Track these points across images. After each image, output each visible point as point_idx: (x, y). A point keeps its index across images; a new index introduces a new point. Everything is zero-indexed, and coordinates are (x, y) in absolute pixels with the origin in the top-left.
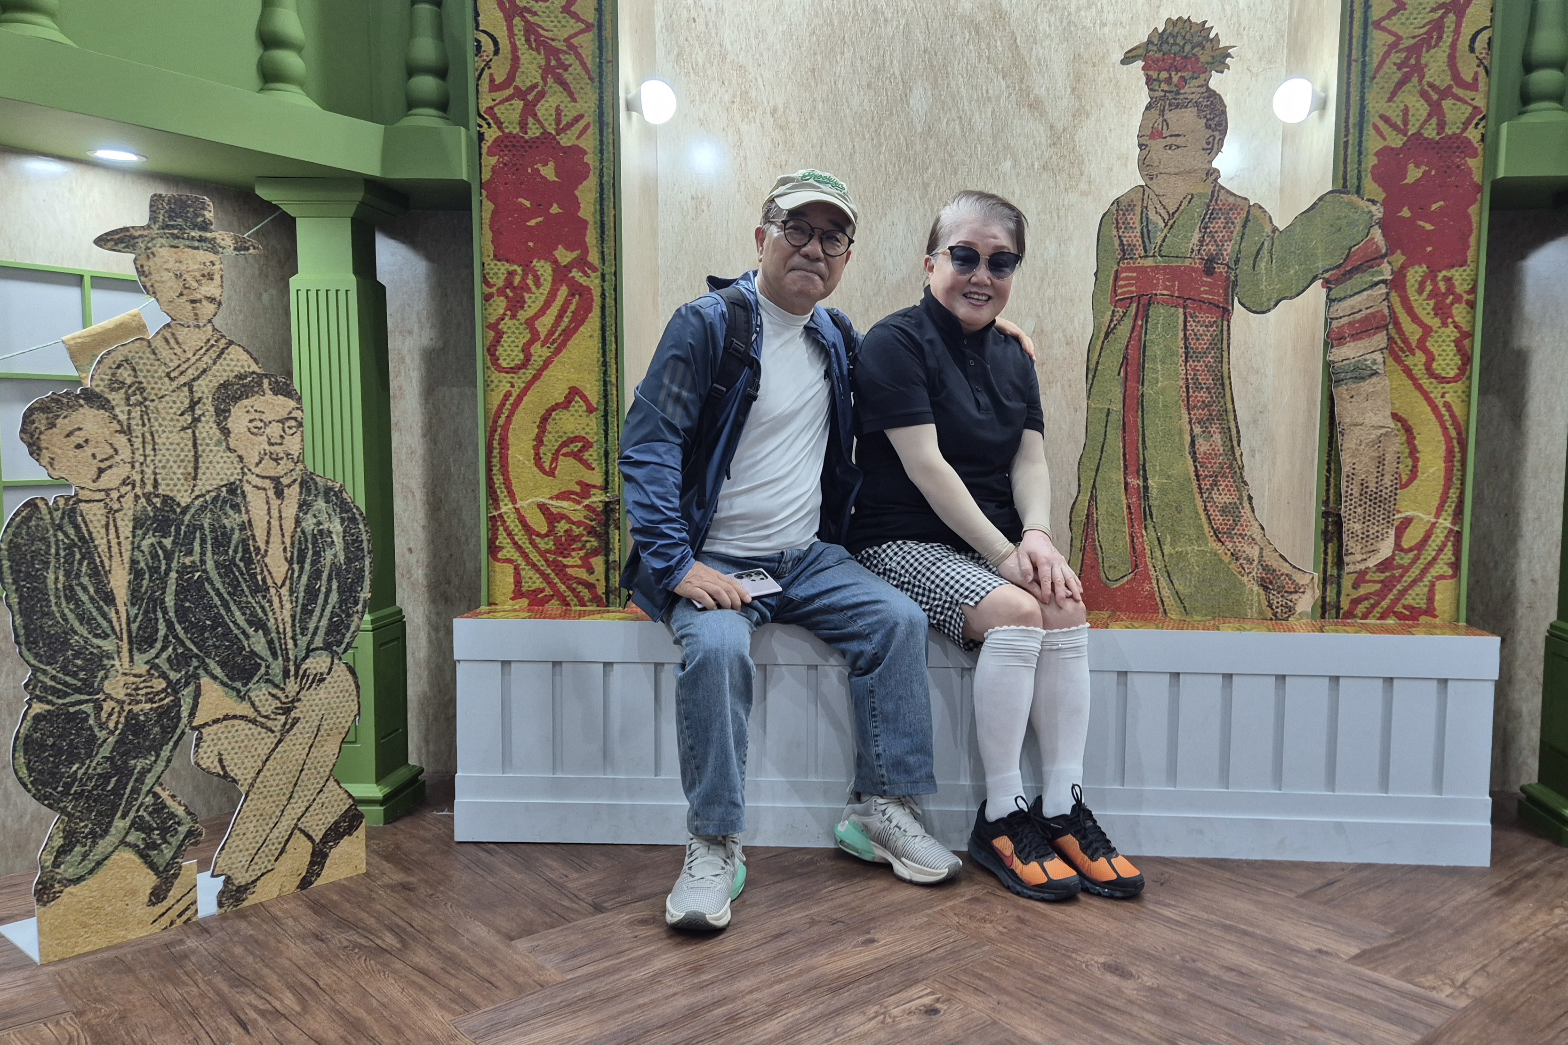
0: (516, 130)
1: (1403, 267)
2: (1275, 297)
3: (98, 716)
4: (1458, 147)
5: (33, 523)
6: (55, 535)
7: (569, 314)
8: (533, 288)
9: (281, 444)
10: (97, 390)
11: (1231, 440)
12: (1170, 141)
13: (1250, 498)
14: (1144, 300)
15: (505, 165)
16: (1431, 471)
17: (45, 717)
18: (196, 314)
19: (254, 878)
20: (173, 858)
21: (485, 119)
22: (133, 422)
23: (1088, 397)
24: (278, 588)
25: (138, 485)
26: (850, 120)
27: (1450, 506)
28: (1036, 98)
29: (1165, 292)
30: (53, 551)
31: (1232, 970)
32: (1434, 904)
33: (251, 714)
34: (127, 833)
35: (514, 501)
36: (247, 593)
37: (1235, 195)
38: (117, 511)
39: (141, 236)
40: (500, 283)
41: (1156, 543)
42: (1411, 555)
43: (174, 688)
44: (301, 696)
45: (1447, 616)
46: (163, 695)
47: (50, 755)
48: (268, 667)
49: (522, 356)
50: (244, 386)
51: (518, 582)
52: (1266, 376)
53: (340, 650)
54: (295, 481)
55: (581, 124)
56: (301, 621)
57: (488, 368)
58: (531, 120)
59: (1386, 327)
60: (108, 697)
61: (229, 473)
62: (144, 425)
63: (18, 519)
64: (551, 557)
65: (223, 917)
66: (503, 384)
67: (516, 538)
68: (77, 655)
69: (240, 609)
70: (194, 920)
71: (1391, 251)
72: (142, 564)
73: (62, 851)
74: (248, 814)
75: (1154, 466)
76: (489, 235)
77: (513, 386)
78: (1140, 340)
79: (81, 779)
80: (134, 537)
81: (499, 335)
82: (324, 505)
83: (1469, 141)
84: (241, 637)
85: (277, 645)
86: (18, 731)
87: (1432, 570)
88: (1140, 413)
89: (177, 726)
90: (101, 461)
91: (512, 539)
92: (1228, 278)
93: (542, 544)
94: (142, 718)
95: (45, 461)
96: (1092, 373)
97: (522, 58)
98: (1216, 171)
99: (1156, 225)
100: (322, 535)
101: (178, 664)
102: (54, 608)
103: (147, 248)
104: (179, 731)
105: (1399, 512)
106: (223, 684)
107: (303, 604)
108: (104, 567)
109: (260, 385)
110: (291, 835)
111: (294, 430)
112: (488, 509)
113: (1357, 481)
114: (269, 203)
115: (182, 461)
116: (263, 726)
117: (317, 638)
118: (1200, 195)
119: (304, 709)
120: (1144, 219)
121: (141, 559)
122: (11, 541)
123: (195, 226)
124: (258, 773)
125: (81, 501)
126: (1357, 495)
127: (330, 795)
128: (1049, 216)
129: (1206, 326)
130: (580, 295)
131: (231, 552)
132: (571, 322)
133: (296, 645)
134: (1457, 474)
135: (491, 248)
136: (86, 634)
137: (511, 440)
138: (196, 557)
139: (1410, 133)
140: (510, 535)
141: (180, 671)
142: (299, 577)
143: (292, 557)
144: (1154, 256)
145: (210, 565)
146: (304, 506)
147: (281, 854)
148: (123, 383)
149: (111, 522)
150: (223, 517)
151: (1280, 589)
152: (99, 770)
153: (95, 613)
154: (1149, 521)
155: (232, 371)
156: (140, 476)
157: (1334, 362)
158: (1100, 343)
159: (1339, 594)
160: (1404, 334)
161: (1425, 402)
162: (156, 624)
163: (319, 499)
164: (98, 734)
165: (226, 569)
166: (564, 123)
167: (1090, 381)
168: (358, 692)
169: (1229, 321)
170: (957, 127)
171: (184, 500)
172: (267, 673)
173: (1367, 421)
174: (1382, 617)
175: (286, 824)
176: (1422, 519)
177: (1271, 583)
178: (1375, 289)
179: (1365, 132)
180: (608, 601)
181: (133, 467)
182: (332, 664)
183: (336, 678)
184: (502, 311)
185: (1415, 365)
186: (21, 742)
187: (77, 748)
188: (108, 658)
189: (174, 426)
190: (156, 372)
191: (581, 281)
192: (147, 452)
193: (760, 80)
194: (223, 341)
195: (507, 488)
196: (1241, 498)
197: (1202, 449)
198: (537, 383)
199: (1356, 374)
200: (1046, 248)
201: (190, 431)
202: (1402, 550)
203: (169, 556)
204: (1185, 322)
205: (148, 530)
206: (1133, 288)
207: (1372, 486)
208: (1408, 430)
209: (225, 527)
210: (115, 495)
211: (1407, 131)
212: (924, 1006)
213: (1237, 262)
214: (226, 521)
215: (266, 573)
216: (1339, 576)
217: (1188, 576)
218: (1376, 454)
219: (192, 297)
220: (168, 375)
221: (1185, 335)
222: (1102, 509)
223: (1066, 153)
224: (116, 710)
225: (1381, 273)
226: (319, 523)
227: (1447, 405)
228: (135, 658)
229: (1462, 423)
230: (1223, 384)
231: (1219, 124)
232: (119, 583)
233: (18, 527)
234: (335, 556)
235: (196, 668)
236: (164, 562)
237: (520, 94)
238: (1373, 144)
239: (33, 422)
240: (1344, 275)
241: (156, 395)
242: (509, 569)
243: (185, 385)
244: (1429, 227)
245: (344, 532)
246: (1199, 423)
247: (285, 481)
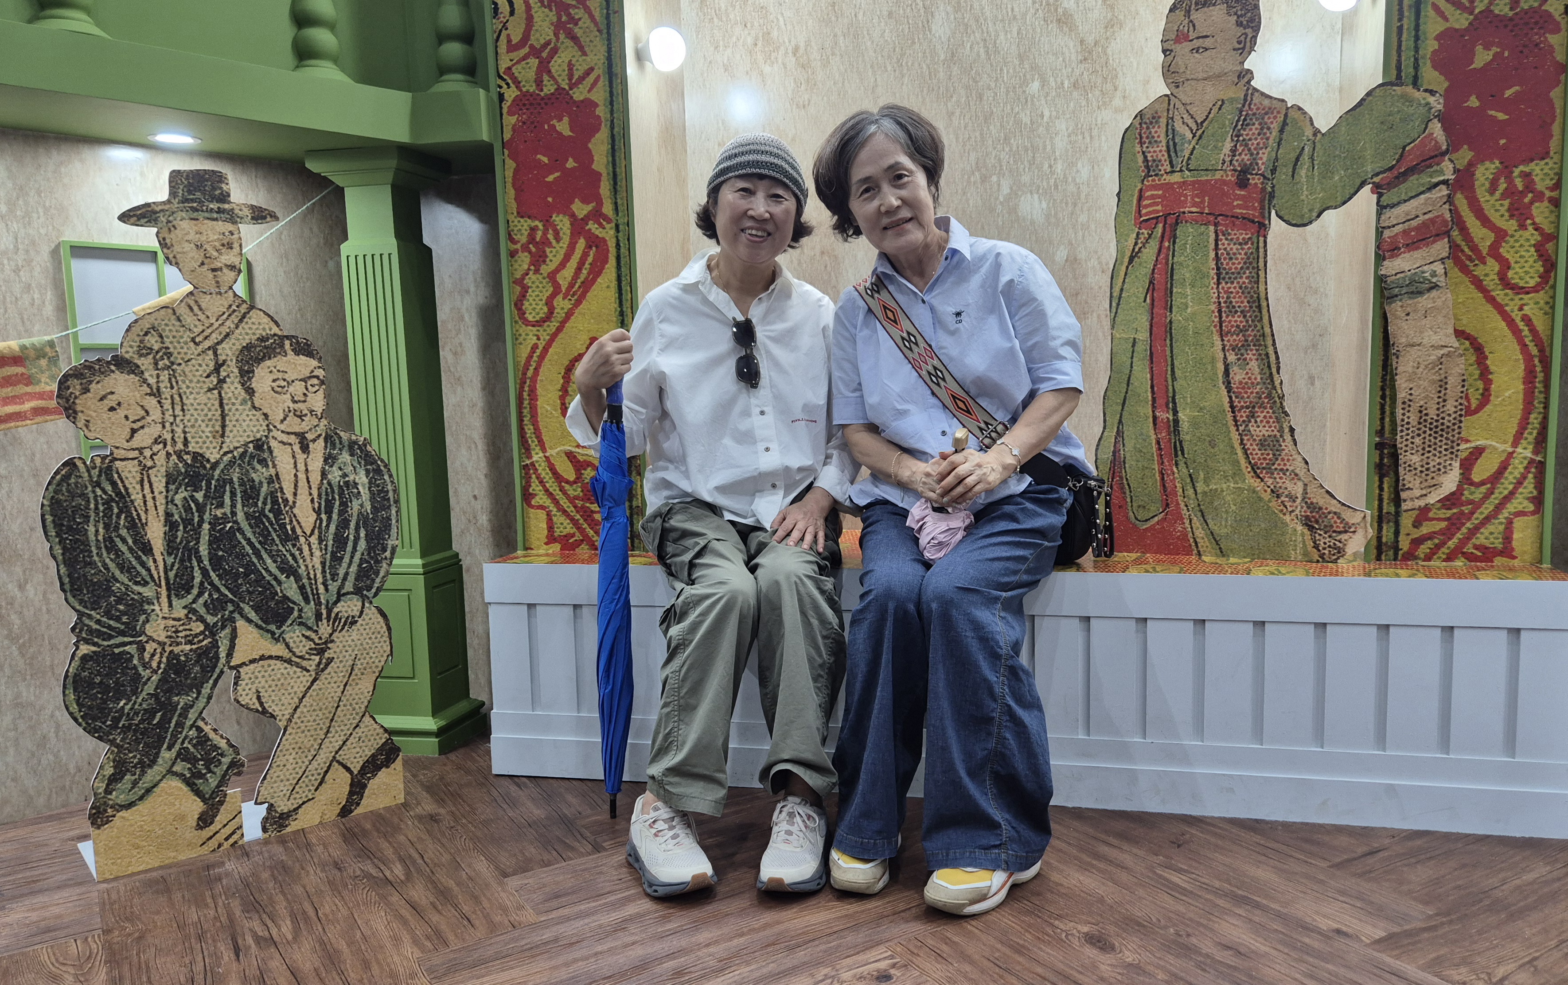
0: (532, 88)
1: (1471, 165)
2: (1317, 207)
3: (141, 658)
4: (1536, 23)
5: (73, 480)
6: (94, 492)
7: (587, 266)
8: (554, 242)
9: (305, 401)
10: (127, 356)
11: (1269, 367)
12: (1197, 43)
13: (1292, 430)
14: (1171, 220)
15: (524, 123)
16: (1507, 394)
17: (91, 657)
18: (217, 282)
19: (296, 806)
20: (218, 786)
21: (504, 80)
22: (162, 385)
23: (1113, 327)
24: (307, 537)
25: (169, 443)
26: (871, 53)
27: (1531, 433)
28: (1065, 12)
29: (1194, 209)
30: (92, 506)
31: (1229, 948)
32: (1494, 881)
33: (286, 654)
34: (174, 764)
35: (544, 450)
36: (278, 542)
37: (1271, 97)
38: (150, 468)
39: (162, 210)
40: (524, 239)
41: (1188, 480)
42: (1483, 489)
43: (211, 631)
44: (334, 637)
45: (1527, 557)
46: (201, 637)
47: (98, 692)
48: (300, 610)
49: (546, 309)
50: (266, 347)
51: (551, 527)
52: (1326, 295)
53: (370, 594)
54: (320, 435)
55: (592, 77)
56: (330, 567)
57: (516, 322)
58: (546, 77)
59: (1447, 233)
60: (150, 639)
61: (255, 430)
62: (172, 388)
63: (58, 477)
64: (579, 503)
65: (266, 842)
66: (530, 337)
67: (547, 485)
68: (119, 601)
69: (272, 557)
70: (240, 843)
71: (1454, 146)
72: (176, 517)
73: (114, 779)
74: (287, 746)
75: (1184, 398)
76: (512, 192)
77: (539, 339)
78: (1167, 263)
79: (128, 714)
80: (167, 491)
81: (525, 289)
82: (349, 458)
83: (1549, 15)
84: (274, 583)
85: (309, 590)
86: (67, 671)
87: (1508, 506)
88: (1168, 342)
89: (215, 666)
90: (134, 422)
91: (544, 486)
92: (1263, 189)
93: (571, 491)
94: (183, 658)
95: (81, 424)
96: (1116, 301)
97: (535, 15)
98: (1249, 71)
99: (1183, 137)
100: (348, 487)
101: (215, 608)
102: (96, 558)
103: (169, 222)
104: (217, 670)
105: (1467, 441)
106: (257, 626)
107: (332, 552)
108: (140, 520)
109: (282, 346)
110: (330, 765)
111: (317, 387)
112: (520, 458)
113: (1415, 407)
114: (319, 175)
115: (210, 420)
116: (298, 665)
117: (347, 583)
118: (1232, 100)
119: (338, 650)
120: (1170, 131)
121: (175, 511)
122: (53, 497)
123: (213, 199)
124: (295, 710)
125: (117, 459)
126: (1415, 423)
127: (366, 730)
128: (1080, 137)
129: (1240, 244)
130: (597, 247)
131: (260, 504)
132: (589, 274)
133: (327, 590)
134: (1539, 397)
135: (514, 205)
136: (126, 581)
137: (540, 391)
138: (227, 510)
139: (1477, 11)
140: (541, 482)
141: (216, 615)
142: (328, 526)
143: (319, 508)
144: (1181, 171)
145: (240, 516)
146: (329, 459)
147: (320, 784)
148: (151, 349)
149: (146, 478)
150: (251, 471)
151: (1328, 529)
152: (144, 706)
153: (134, 562)
154: (1180, 457)
155: (254, 334)
156: (170, 435)
157: (1386, 277)
158: (1124, 268)
159: (1397, 533)
160: (1472, 241)
161: (1499, 317)
162: (192, 571)
163: (344, 452)
164: (143, 673)
165: (256, 520)
166: (576, 77)
167: (1114, 310)
168: (390, 634)
169: (1265, 237)
170: (982, 50)
171: (213, 456)
172: (300, 617)
173: (1425, 341)
174: (1449, 558)
175: (324, 756)
176: (1496, 449)
177: (1317, 522)
178: (1434, 191)
179: (1423, 14)
180: (633, 545)
181: (164, 427)
182: (363, 607)
183: (367, 620)
184: (526, 267)
185: (1486, 275)
186: (70, 680)
187: (123, 685)
188: (149, 604)
189: (201, 388)
190: (182, 337)
191: (597, 233)
192: (176, 413)
193: (781, 19)
194: (244, 306)
195: (537, 437)
196: (1281, 430)
197: (1237, 378)
198: (561, 336)
199: (1413, 289)
200: (1078, 171)
201: (216, 392)
202: (1472, 484)
203: (201, 509)
204: (1216, 241)
205: (180, 485)
206: (1159, 208)
207: (1433, 413)
208: (1478, 349)
209: (253, 481)
210: (148, 453)
211: (1474, 8)
212: (878, 971)
213: (1274, 171)
214: (253, 475)
215: (295, 523)
216: (1398, 514)
217: (1224, 516)
218: (1436, 378)
219: (213, 266)
220: (193, 340)
221: (1217, 254)
222: (1130, 444)
223: (1098, 68)
224: (158, 651)
225: (1442, 172)
226: (345, 475)
227: (1527, 320)
228: (174, 603)
229: (1545, 338)
230: (1259, 307)
231: (1251, 20)
232: (156, 535)
233: (58, 485)
234: (362, 505)
235: (232, 612)
236: (196, 514)
237: (535, 52)
238: (1433, 26)
239: (68, 388)
240: (1397, 178)
241: (182, 359)
242: (542, 515)
243: (209, 348)
244: (1501, 116)
245: (370, 483)
246: (1233, 350)
247: (309, 436)
